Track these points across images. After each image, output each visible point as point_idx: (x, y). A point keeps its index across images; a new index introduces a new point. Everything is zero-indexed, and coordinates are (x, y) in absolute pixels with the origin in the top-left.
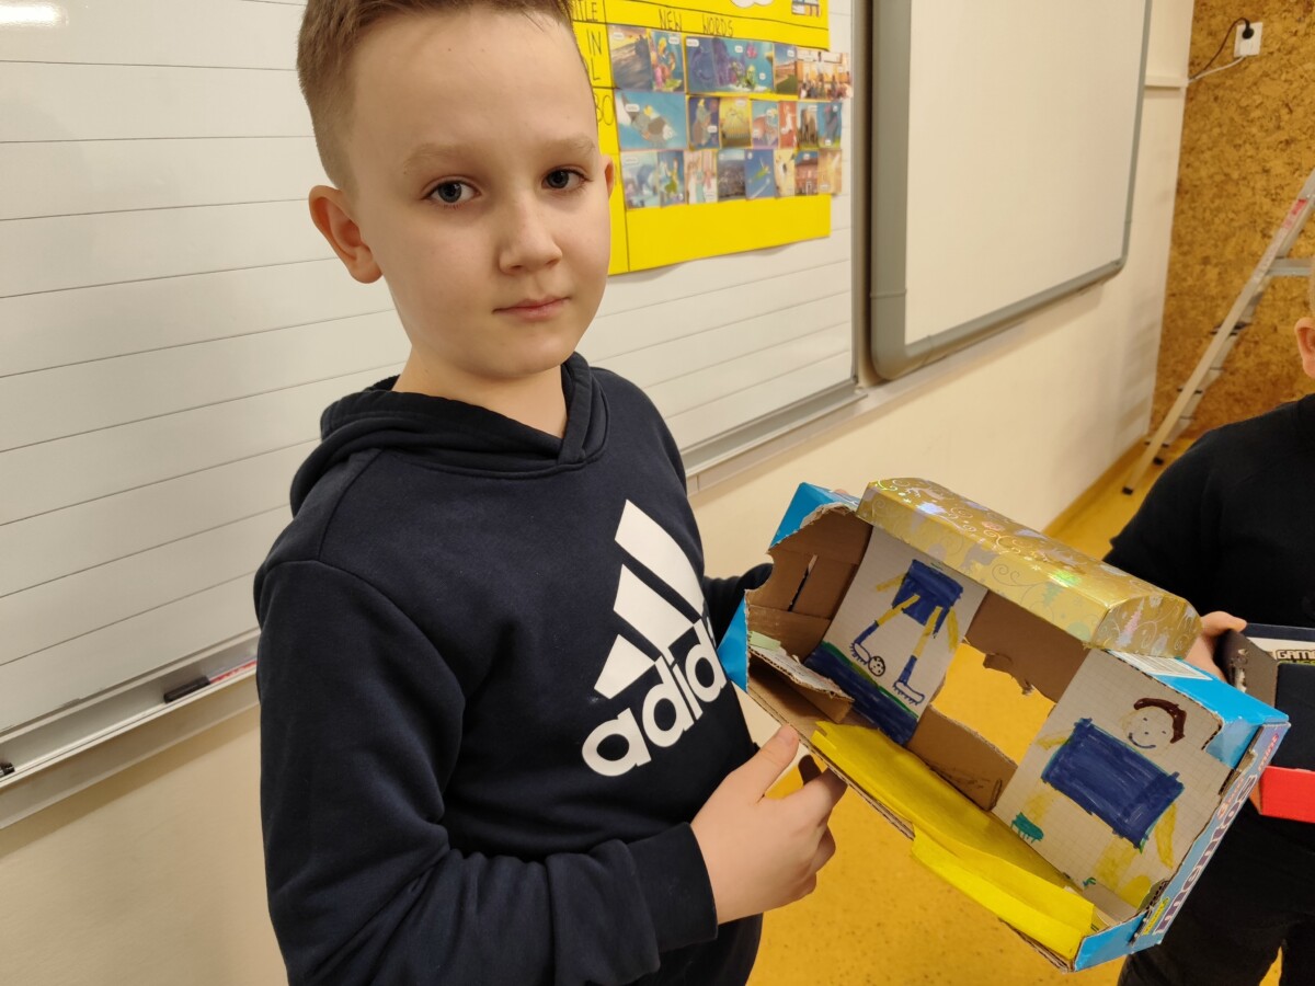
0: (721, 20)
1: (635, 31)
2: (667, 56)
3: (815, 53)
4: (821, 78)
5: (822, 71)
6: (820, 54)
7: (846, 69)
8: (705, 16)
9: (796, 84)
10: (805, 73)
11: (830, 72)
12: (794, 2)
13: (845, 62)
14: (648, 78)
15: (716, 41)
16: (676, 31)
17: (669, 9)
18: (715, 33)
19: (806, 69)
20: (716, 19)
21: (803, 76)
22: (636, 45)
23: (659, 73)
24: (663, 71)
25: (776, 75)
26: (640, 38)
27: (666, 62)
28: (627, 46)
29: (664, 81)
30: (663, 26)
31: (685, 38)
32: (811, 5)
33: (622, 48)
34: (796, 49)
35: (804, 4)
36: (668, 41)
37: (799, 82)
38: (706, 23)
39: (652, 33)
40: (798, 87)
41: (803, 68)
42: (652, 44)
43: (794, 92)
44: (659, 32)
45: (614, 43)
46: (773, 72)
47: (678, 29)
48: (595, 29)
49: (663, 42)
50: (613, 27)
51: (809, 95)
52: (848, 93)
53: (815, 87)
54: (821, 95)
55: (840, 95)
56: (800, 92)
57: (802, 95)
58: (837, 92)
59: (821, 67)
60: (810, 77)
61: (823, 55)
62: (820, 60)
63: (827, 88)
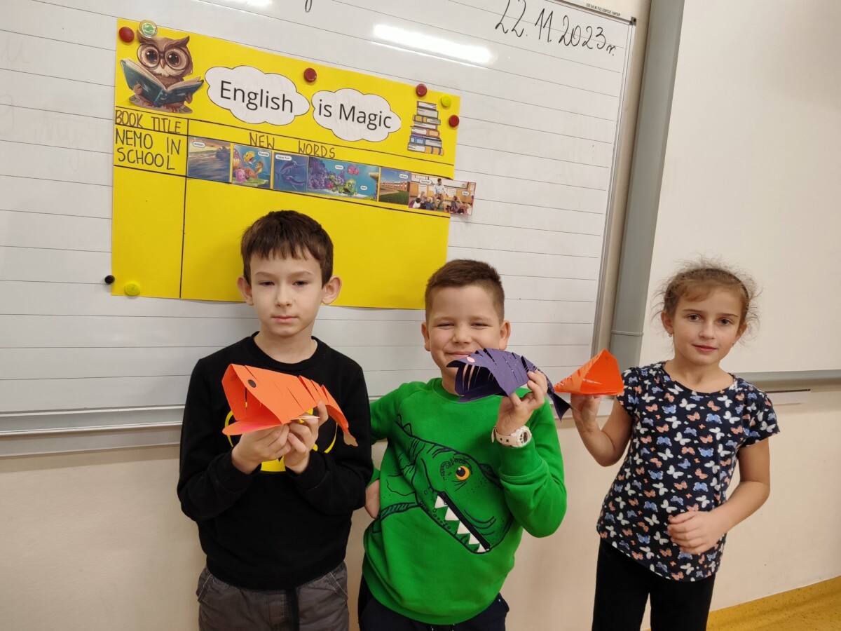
0: (322, 146)
1: (218, 144)
2: (255, 163)
4: (440, 197)
5: (441, 192)
6: (439, 180)
7: (472, 194)
8: (302, 142)
9: (408, 198)
10: (420, 191)
11: (451, 194)
12: (410, 143)
13: (471, 188)
14: (226, 175)
15: (313, 160)
16: (268, 148)
17: (262, 134)
18: (313, 154)
19: (422, 189)
20: (315, 145)
21: (418, 193)
22: (218, 152)
23: (242, 173)
24: (247, 172)
25: (381, 189)
26: (222, 148)
27: (253, 167)
28: (207, 152)
29: (247, 178)
30: (253, 144)
31: (276, 154)
32: (432, 147)
33: (202, 152)
34: (410, 174)
35: (424, 145)
36: (256, 154)
37: (411, 196)
38: (302, 147)
39: (237, 147)
40: (410, 200)
41: (418, 188)
42: (236, 155)
43: (405, 203)
44: (246, 148)
45: (192, 148)
46: (377, 187)
47: (270, 147)
48: (176, 138)
49: (251, 154)
50: (195, 138)
51: (423, 207)
52: (469, 211)
53: (431, 202)
54: (438, 208)
55: (461, 211)
56: (412, 204)
57: (414, 206)
58: (458, 208)
59: (441, 189)
60: (426, 195)
61: (444, 182)
62: (440, 185)
63: (445, 204)
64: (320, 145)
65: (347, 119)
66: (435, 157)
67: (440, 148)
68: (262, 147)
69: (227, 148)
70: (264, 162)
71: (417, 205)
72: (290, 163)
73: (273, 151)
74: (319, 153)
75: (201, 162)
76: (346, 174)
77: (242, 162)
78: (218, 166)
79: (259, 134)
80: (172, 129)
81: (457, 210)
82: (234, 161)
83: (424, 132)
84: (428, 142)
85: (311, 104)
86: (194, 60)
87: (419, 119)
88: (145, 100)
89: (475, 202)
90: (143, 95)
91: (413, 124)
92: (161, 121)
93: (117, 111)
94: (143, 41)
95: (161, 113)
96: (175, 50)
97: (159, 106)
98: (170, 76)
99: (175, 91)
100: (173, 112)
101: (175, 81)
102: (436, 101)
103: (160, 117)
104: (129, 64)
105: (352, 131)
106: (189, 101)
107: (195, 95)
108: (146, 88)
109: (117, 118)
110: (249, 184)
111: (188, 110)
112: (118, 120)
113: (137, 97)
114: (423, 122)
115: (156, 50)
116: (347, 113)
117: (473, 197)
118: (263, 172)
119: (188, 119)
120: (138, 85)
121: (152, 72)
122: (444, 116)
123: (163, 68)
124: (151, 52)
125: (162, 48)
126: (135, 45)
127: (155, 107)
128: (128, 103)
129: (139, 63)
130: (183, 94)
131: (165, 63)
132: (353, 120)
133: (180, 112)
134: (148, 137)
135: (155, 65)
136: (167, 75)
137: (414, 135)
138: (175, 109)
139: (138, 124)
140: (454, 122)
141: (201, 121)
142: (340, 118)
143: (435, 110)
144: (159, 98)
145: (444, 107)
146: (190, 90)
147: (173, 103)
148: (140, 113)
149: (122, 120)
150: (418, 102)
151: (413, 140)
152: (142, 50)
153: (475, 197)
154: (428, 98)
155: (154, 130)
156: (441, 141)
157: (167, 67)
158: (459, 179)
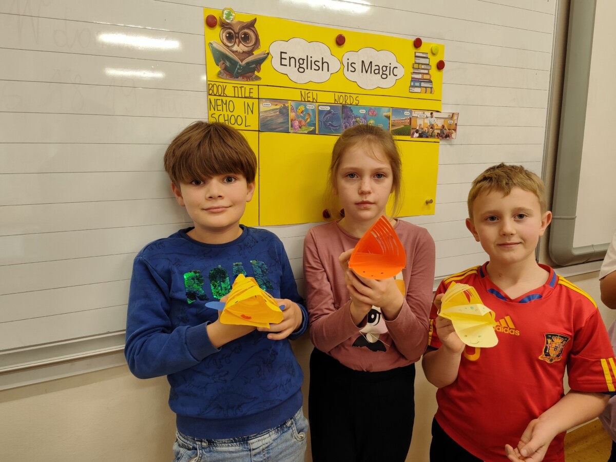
0: (350, 96)
1: (280, 102)
2: (305, 115)
3: (428, 114)
4: (432, 127)
5: (433, 123)
6: (432, 114)
7: (456, 122)
8: (337, 94)
9: (410, 130)
10: (418, 124)
11: (440, 123)
12: (411, 86)
13: (455, 118)
14: (287, 126)
15: (344, 107)
16: (313, 102)
17: (308, 91)
18: (344, 103)
19: (419, 122)
20: (345, 96)
21: (416, 126)
22: (280, 109)
23: (296, 123)
24: (300, 122)
25: (392, 125)
26: (283, 105)
27: (303, 118)
28: (273, 110)
29: (300, 127)
30: (303, 100)
31: (319, 105)
32: (426, 87)
33: (269, 110)
34: (411, 111)
35: (420, 87)
36: (305, 107)
37: (413, 129)
38: (337, 98)
39: (293, 103)
40: (412, 132)
41: (416, 121)
42: (292, 109)
43: (408, 134)
44: (299, 103)
45: (263, 108)
46: (389, 124)
47: (314, 101)
48: (250, 101)
49: (302, 108)
50: (264, 100)
51: (420, 136)
52: (453, 136)
53: (427, 131)
54: (432, 136)
55: (448, 136)
56: (413, 134)
57: (414, 136)
58: (445, 135)
59: (433, 121)
60: (422, 126)
61: (435, 114)
62: (432, 117)
63: (436, 132)
64: (348, 95)
65: (367, 72)
66: (428, 96)
67: (431, 88)
68: (309, 101)
69: (287, 105)
70: (311, 114)
71: (416, 135)
72: (329, 112)
73: (317, 104)
74: (348, 102)
75: (269, 118)
76: (367, 116)
77: (297, 115)
78: (281, 120)
79: (307, 92)
80: (247, 95)
81: (444, 136)
82: (292, 115)
83: (419, 76)
84: (423, 84)
85: (342, 63)
86: (260, 38)
87: (416, 66)
88: (227, 73)
89: (458, 128)
90: (226, 69)
91: (412, 71)
92: (239, 89)
93: (209, 84)
94: (224, 25)
95: (239, 82)
96: (246, 31)
97: (237, 78)
98: (244, 52)
99: (248, 64)
100: (247, 81)
101: (247, 55)
102: (428, 51)
103: (239, 86)
104: (215, 45)
105: (371, 81)
106: (259, 71)
107: (263, 66)
108: (228, 64)
109: (209, 90)
110: (301, 132)
111: (258, 78)
112: (211, 92)
113: (222, 71)
114: (419, 69)
115: (233, 32)
116: (367, 67)
117: (456, 124)
118: (311, 121)
119: (258, 85)
120: (222, 62)
121: (231, 50)
122: (434, 61)
123: (238, 46)
124: (230, 33)
125: (237, 29)
126: (218, 29)
127: (235, 78)
128: (216, 77)
129: (222, 43)
130: (254, 66)
131: (240, 42)
132: (371, 73)
133: (253, 80)
134: (231, 102)
135: (232, 44)
136: (241, 51)
137: (414, 80)
138: (249, 78)
139: (224, 93)
140: (441, 66)
141: (267, 86)
142: (362, 72)
143: (427, 58)
144: (237, 71)
145: (433, 54)
146: (259, 62)
147: (246, 73)
148: (225, 84)
149: (213, 91)
150: (415, 53)
151: (412, 84)
152: (223, 32)
153: (458, 124)
154: (423, 49)
155: (235, 97)
156: (432, 82)
157: (241, 45)
158: (446, 111)
